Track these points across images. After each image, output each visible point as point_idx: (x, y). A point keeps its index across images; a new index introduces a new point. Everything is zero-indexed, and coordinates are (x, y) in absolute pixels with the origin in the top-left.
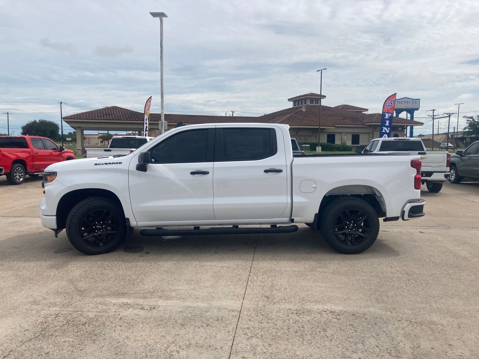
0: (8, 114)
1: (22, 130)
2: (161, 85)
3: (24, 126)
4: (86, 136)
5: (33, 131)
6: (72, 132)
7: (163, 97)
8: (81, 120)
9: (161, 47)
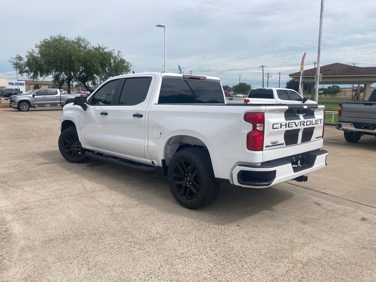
0: (280, 74)
1: (286, 85)
2: (319, 41)
3: (288, 82)
4: (342, 90)
5: (293, 86)
6: (331, 86)
7: (320, 52)
8: (325, 76)
9: (322, 6)
